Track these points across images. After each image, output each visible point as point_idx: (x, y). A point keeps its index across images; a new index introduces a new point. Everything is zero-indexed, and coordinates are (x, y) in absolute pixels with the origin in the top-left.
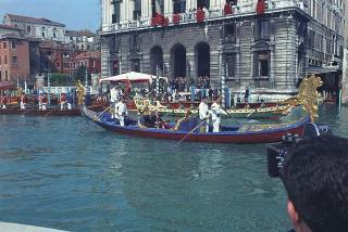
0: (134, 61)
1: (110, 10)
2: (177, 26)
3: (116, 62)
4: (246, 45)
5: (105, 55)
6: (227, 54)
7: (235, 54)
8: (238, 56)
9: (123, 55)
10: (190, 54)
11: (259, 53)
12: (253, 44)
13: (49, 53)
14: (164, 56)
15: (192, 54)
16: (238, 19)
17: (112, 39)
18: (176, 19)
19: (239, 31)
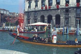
1: (28, 5)
3: (29, 20)
6: (66, 18)
8: (70, 19)
10: (54, 18)
11: (77, 18)
12: (75, 15)
13: (6, 17)
14: (45, 18)
16: (70, 8)
18: (50, 8)
19: (70, 12)
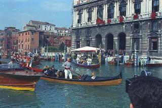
0: (88, 41)
1: (77, 17)
2: (109, 25)
3: (79, 42)
4: (145, 34)
5: (74, 38)
6: (135, 39)
7: (139, 38)
8: (141, 39)
9: (82, 38)
10: (116, 38)
11: (152, 38)
12: (149, 34)
13: (48, 37)
14: (102, 39)
15: (117, 38)
16: (141, 21)
17: (77, 31)
18: (109, 21)
19: (141, 27)
